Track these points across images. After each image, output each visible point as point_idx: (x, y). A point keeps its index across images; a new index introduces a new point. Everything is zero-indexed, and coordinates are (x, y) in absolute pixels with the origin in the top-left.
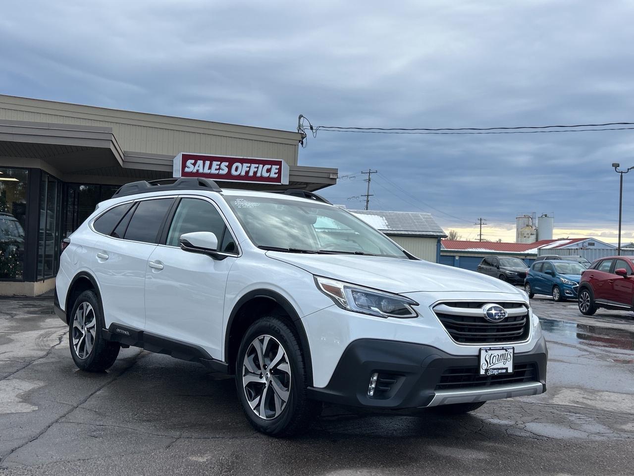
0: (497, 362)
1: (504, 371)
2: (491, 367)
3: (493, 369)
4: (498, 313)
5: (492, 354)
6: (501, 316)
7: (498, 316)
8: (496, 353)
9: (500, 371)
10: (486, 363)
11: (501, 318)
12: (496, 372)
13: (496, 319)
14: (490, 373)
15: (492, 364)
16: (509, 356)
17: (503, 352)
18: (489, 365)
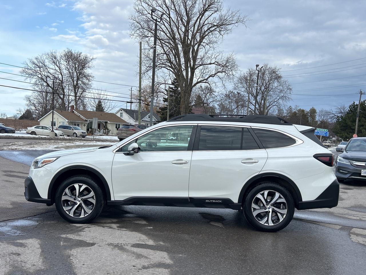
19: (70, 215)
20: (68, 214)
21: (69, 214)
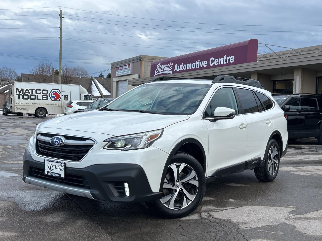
0: (55, 169)
1: (58, 175)
2: (51, 171)
3: (52, 172)
4: (58, 141)
5: (52, 164)
6: (59, 143)
7: (57, 143)
8: (54, 164)
9: (56, 175)
10: (48, 168)
11: (59, 145)
12: (53, 175)
13: (55, 144)
14: (50, 174)
15: (52, 170)
16: (62, 168)
17: (59, 164)
18: (50, 170)
19: (169, 208)
20: (167, 207)
21: (169, 206)
